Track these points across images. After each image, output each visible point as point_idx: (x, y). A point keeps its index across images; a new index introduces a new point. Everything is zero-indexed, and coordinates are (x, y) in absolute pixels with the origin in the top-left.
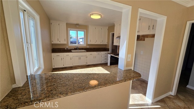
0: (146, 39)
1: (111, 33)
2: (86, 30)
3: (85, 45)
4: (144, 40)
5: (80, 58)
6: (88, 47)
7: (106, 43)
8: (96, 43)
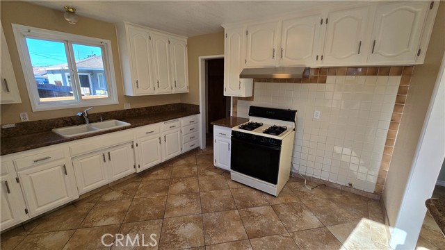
0: (330, 78)
1: (200, 58)
2: (109, 42)
3: (115, 101)
4: (325, 82)
5: (106, 157)
6: (127, 106)
7: (184, 89)
8: (157, 92)
